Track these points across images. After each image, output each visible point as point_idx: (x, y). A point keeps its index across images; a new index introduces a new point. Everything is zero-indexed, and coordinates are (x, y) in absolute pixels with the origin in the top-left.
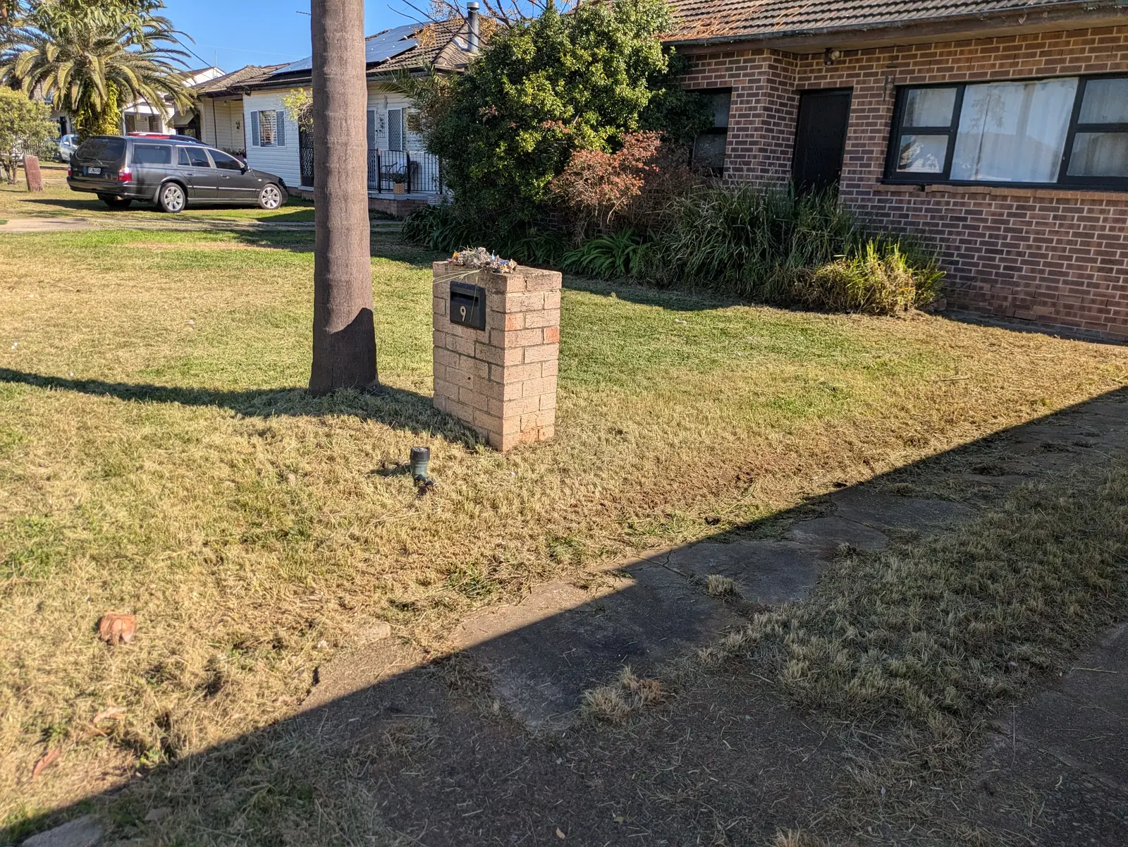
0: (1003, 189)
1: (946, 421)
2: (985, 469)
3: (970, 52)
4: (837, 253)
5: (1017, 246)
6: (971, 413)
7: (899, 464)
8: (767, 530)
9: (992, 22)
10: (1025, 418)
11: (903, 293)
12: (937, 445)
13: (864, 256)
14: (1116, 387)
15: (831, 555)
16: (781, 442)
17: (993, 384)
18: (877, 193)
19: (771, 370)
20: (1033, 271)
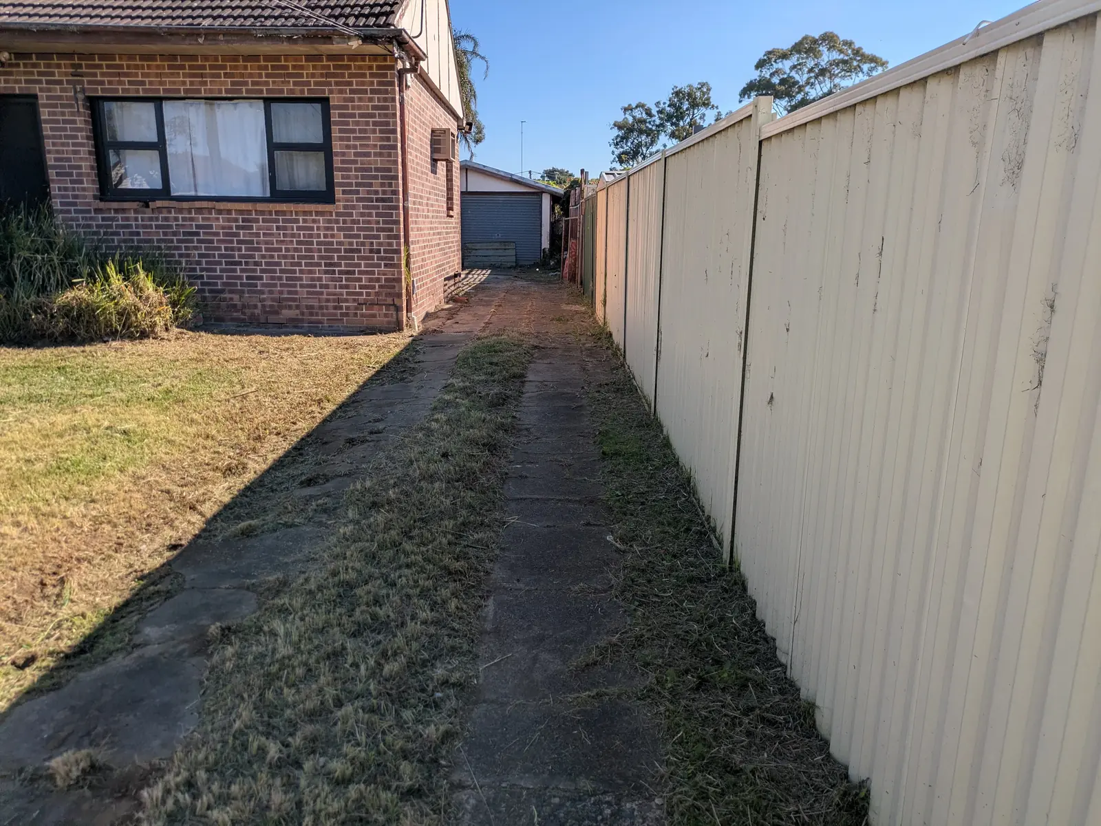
0: (224, 203)
1: (254, 440)
2: (310, 480)
3: (158, 67)
4: (75, 277)
5: (252, 257)
6: (273, 425)
7: (227, 499)
8: (108, 643)
9: (173, 38)
10: (319, 418)
11: (159, 313)
12: (256, 466)
13: (107, 278)
14: (372, 372)
15: (202, 645)
16: (85, 516)
17: (279, 391)
18: (97, 211)
19: (38, 425)
20: (273, 278)
